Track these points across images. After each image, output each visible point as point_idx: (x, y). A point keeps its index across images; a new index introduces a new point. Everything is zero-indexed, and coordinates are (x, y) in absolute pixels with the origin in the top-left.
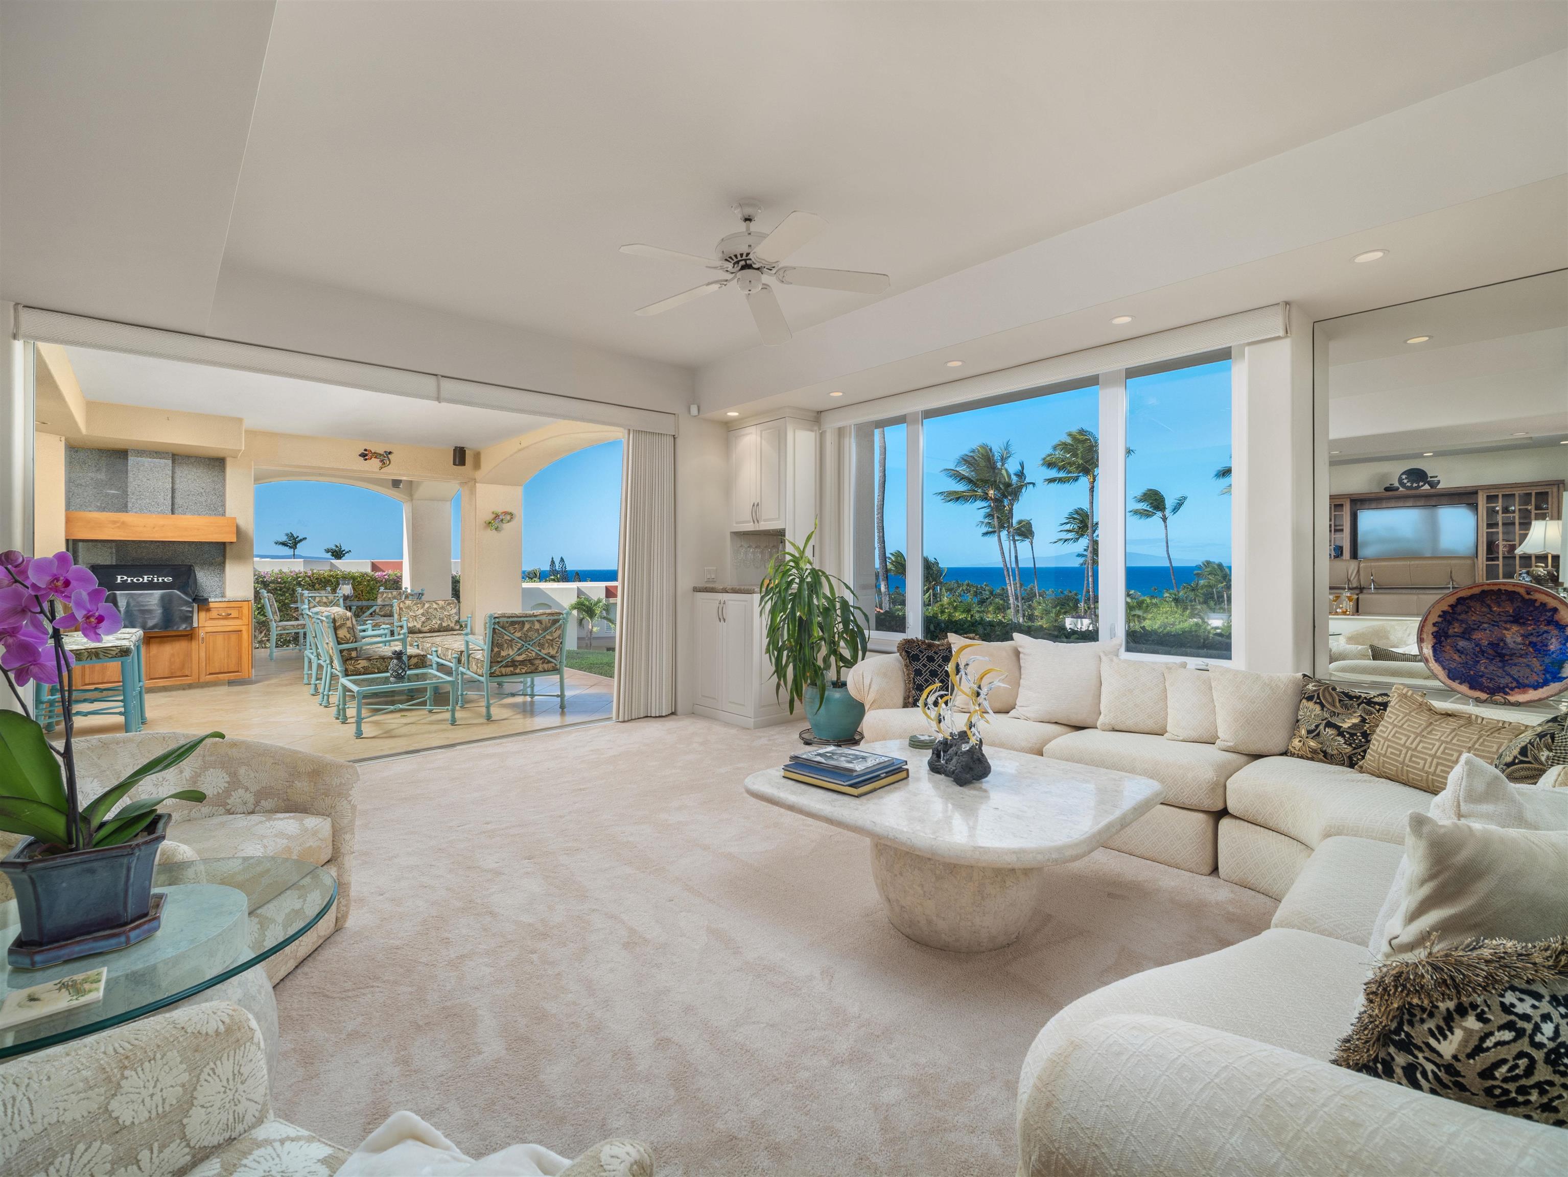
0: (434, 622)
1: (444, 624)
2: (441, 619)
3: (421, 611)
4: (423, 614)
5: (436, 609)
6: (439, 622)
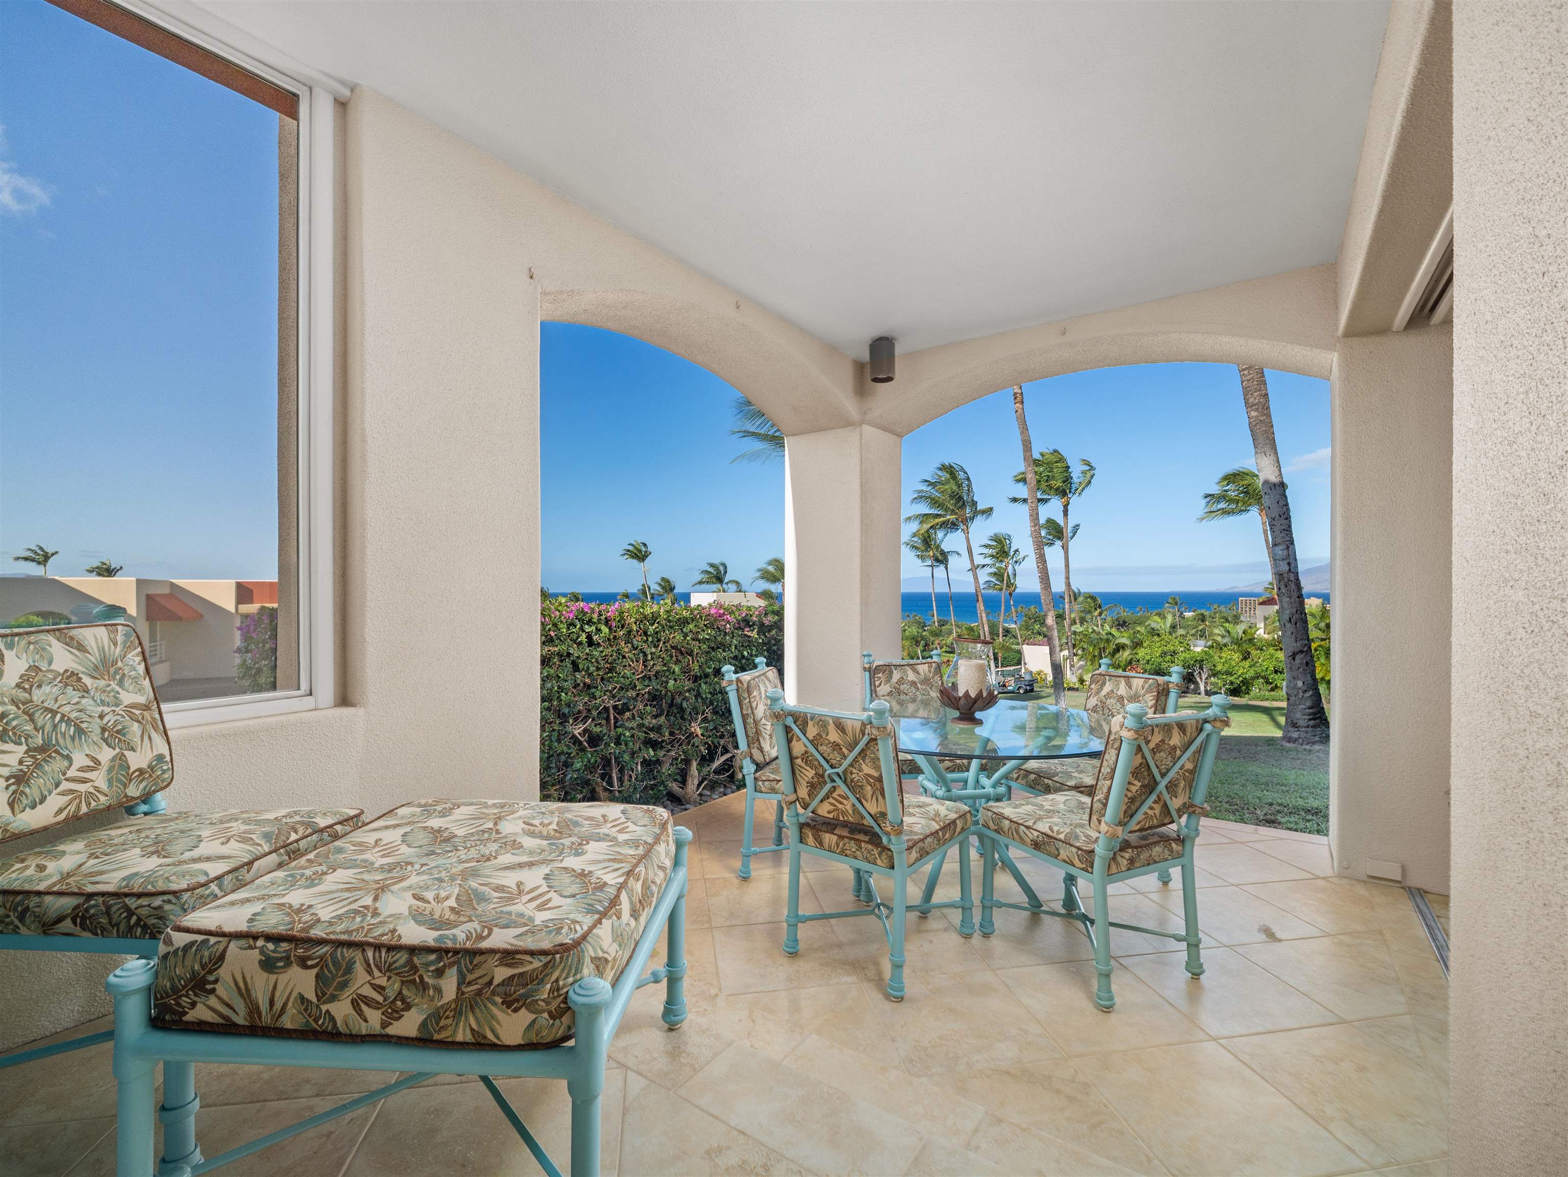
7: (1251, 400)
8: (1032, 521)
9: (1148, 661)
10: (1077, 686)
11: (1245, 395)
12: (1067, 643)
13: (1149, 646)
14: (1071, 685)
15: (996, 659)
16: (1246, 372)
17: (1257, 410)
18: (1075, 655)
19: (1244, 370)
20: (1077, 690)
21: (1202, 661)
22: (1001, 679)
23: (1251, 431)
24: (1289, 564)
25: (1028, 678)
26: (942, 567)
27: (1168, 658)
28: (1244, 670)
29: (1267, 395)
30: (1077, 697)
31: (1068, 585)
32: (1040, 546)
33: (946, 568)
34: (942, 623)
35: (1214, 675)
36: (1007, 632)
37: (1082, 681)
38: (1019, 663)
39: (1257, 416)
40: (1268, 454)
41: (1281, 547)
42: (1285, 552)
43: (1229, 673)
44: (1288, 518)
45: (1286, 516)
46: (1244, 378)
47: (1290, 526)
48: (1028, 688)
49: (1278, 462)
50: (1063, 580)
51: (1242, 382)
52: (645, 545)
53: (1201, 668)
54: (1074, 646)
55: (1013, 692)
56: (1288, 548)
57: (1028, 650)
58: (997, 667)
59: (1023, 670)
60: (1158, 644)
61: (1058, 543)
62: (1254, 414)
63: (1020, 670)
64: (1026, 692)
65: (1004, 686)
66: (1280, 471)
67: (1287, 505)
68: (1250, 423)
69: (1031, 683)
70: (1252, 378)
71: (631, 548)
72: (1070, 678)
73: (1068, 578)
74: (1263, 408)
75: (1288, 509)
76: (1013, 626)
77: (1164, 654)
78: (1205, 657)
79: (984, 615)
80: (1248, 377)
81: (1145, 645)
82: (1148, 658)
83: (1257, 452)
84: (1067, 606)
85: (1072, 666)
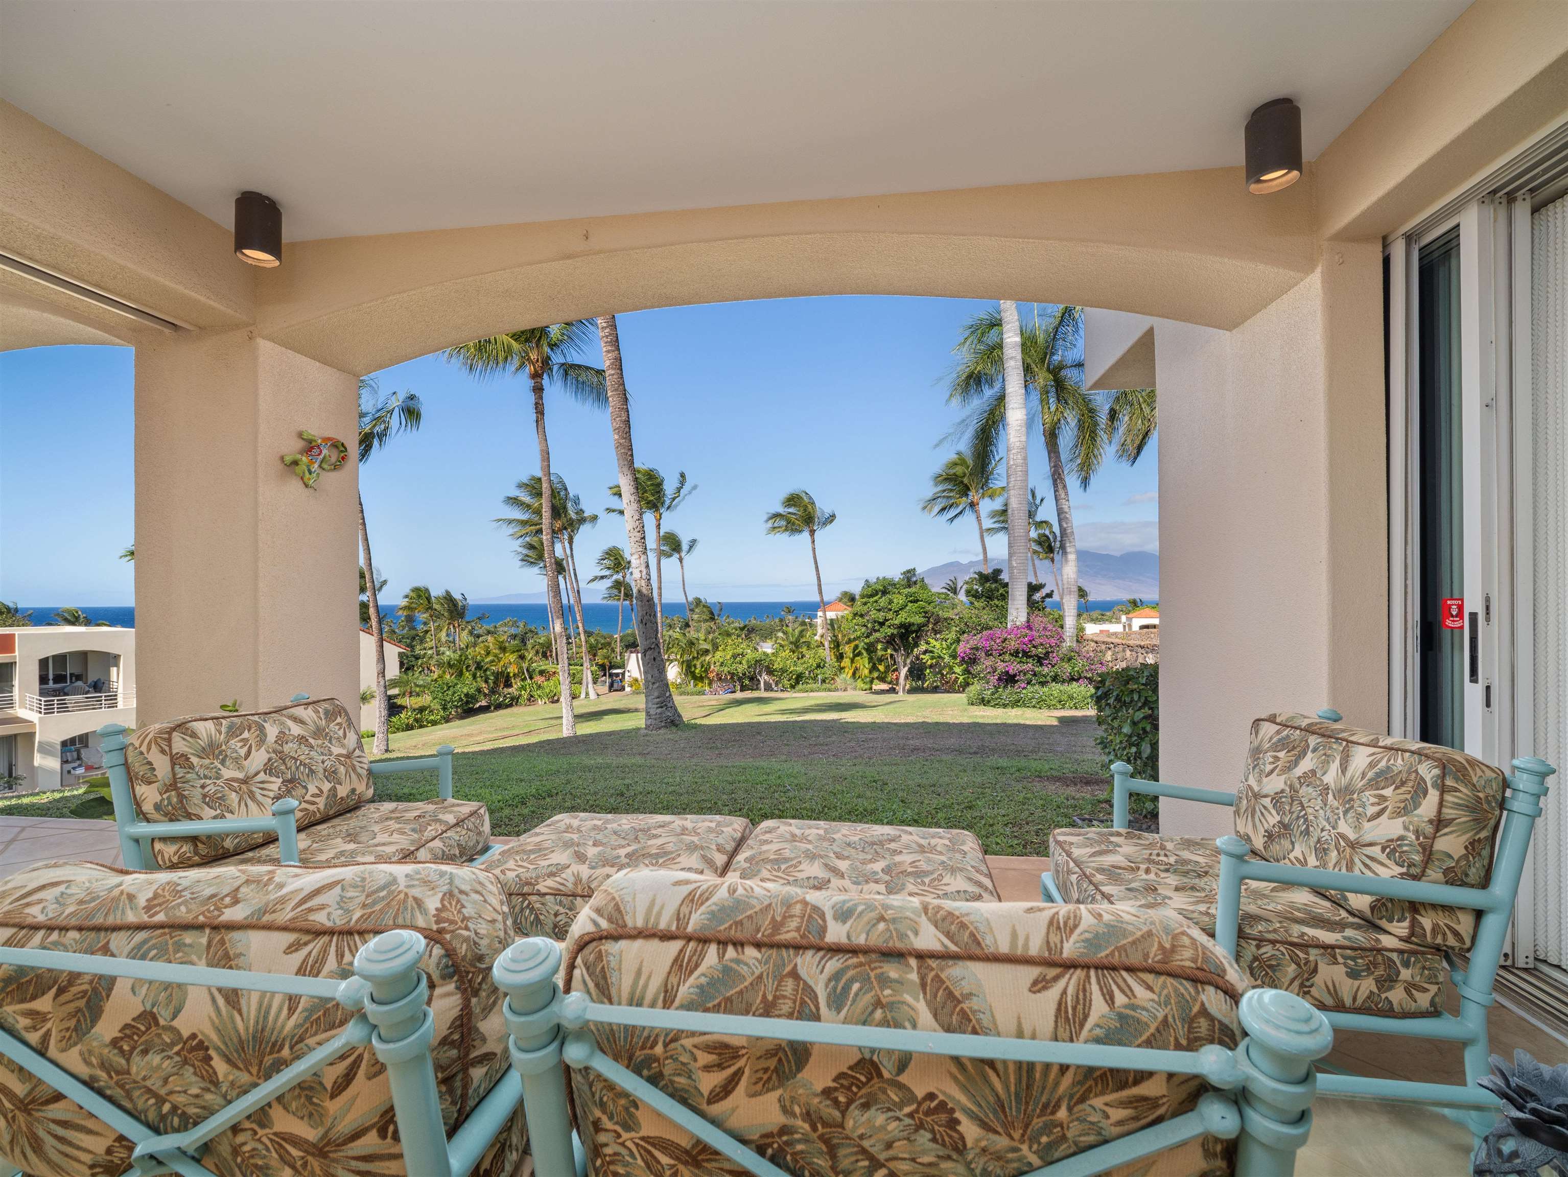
0: (312, 789)
1: (342, 791)
2: (331, 775)
3: (259, 758)
4: (269, 769)
5: (302, 740)
6: (327, 786)
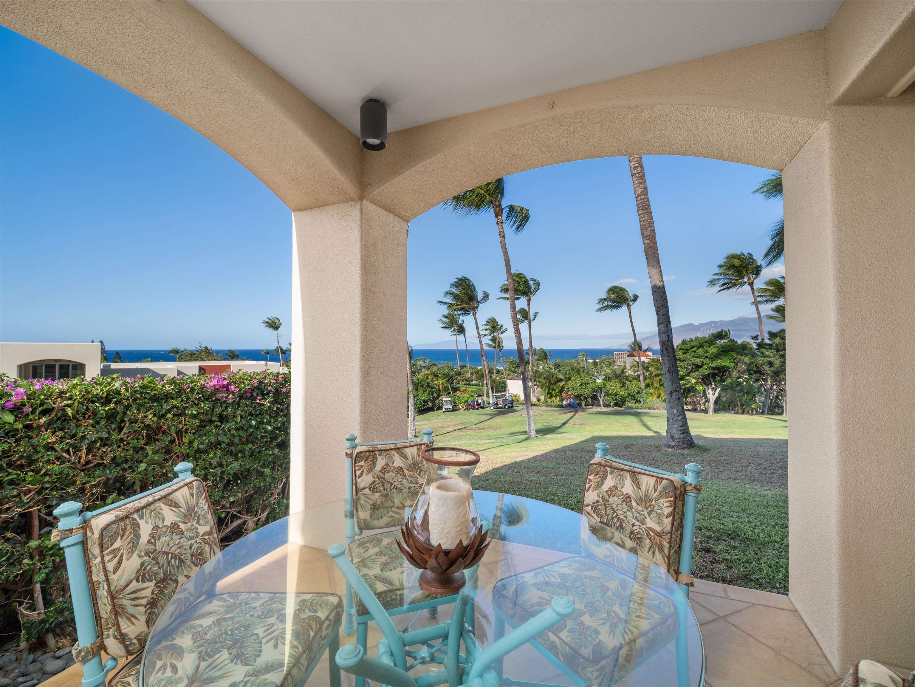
7: (646, 233)
8: (511, 308)
9: (574, 388)
10: (536, 403)
11: (642, 230)
12: (531, 379)
13: (575, 380)
14: (533, 403)
15: (492, 388)
16: (642, 216)
17: (649, 239)
18: (535, 385)
19: (641, 214)
20: (536, 405)
21: (601, 388)
22: (495, 400)
23: (645, 252)
24: (668, 336)
25: (510, 399)
26: (462, 335)
27: (584, 386)
28: (623, 392)
29: (654, 230)
30: (537, 410)
31: (531, 345)
32: (516, 323)
33: (465, 336)
34: (463, 367)
35: (608, 395)
36: (498, 371)
37: (539, 400)
38: (505, 391)
39: (649, 243)
40: (655, 267)
41: (663, 325)
42: (666, 328)
43: (616, 394)
44: (667, 307)
45: (665, 306)
46: (641, 220)
47: (668, 312)
48: (510, 405)
49: (661, 272)
50: (528, 343)
51: (640, 222)
52: (278, 319)
53: (601, 392)
54: (535, 380)
55: (502, 408)
56: (667, 326)
57: (510, 383)
58: (493, 392)
59: (507, 395)
60: (579, 379)
61: (526, 322)
62: (647, 241)
63: (505, 395)
64: (509, 407)
65: (497, 404)
66: (662, 277)
67: (666, 299)
68: (645, 247)
69: (512, 402)
70: (646, 220)
71: (268, 321)
72: (533, 399)
73: (531, 342)
74: (652, 239)
75: (667, 301)
76: (502, 368)
77: (581, 385)
78: (603, 386)
79: (485, 363)
80: (644, 219)
81: (572, 379)
82: (574, 386)
83: (648, 266)
84: (530, 358)
85: (534, 392)
